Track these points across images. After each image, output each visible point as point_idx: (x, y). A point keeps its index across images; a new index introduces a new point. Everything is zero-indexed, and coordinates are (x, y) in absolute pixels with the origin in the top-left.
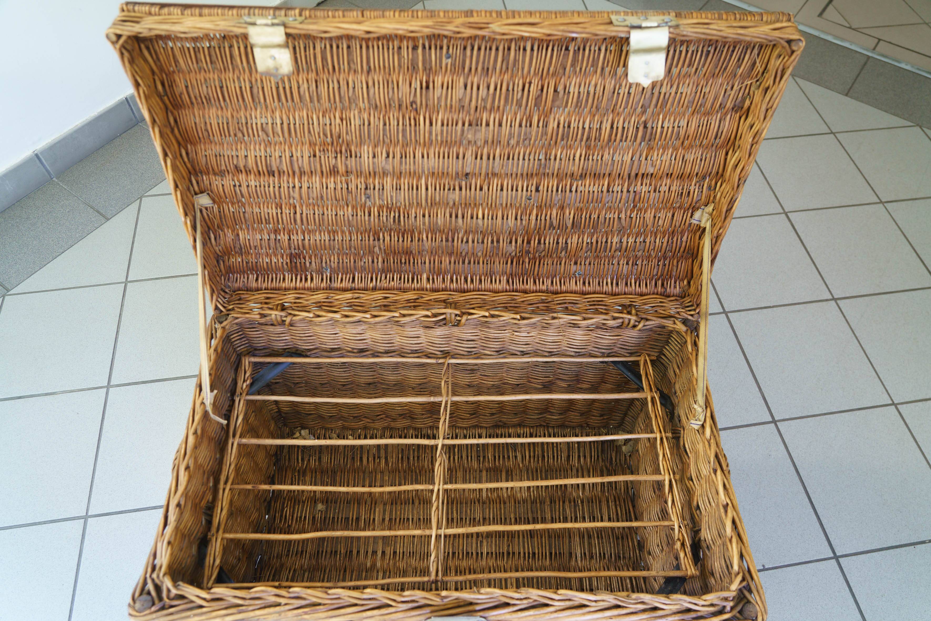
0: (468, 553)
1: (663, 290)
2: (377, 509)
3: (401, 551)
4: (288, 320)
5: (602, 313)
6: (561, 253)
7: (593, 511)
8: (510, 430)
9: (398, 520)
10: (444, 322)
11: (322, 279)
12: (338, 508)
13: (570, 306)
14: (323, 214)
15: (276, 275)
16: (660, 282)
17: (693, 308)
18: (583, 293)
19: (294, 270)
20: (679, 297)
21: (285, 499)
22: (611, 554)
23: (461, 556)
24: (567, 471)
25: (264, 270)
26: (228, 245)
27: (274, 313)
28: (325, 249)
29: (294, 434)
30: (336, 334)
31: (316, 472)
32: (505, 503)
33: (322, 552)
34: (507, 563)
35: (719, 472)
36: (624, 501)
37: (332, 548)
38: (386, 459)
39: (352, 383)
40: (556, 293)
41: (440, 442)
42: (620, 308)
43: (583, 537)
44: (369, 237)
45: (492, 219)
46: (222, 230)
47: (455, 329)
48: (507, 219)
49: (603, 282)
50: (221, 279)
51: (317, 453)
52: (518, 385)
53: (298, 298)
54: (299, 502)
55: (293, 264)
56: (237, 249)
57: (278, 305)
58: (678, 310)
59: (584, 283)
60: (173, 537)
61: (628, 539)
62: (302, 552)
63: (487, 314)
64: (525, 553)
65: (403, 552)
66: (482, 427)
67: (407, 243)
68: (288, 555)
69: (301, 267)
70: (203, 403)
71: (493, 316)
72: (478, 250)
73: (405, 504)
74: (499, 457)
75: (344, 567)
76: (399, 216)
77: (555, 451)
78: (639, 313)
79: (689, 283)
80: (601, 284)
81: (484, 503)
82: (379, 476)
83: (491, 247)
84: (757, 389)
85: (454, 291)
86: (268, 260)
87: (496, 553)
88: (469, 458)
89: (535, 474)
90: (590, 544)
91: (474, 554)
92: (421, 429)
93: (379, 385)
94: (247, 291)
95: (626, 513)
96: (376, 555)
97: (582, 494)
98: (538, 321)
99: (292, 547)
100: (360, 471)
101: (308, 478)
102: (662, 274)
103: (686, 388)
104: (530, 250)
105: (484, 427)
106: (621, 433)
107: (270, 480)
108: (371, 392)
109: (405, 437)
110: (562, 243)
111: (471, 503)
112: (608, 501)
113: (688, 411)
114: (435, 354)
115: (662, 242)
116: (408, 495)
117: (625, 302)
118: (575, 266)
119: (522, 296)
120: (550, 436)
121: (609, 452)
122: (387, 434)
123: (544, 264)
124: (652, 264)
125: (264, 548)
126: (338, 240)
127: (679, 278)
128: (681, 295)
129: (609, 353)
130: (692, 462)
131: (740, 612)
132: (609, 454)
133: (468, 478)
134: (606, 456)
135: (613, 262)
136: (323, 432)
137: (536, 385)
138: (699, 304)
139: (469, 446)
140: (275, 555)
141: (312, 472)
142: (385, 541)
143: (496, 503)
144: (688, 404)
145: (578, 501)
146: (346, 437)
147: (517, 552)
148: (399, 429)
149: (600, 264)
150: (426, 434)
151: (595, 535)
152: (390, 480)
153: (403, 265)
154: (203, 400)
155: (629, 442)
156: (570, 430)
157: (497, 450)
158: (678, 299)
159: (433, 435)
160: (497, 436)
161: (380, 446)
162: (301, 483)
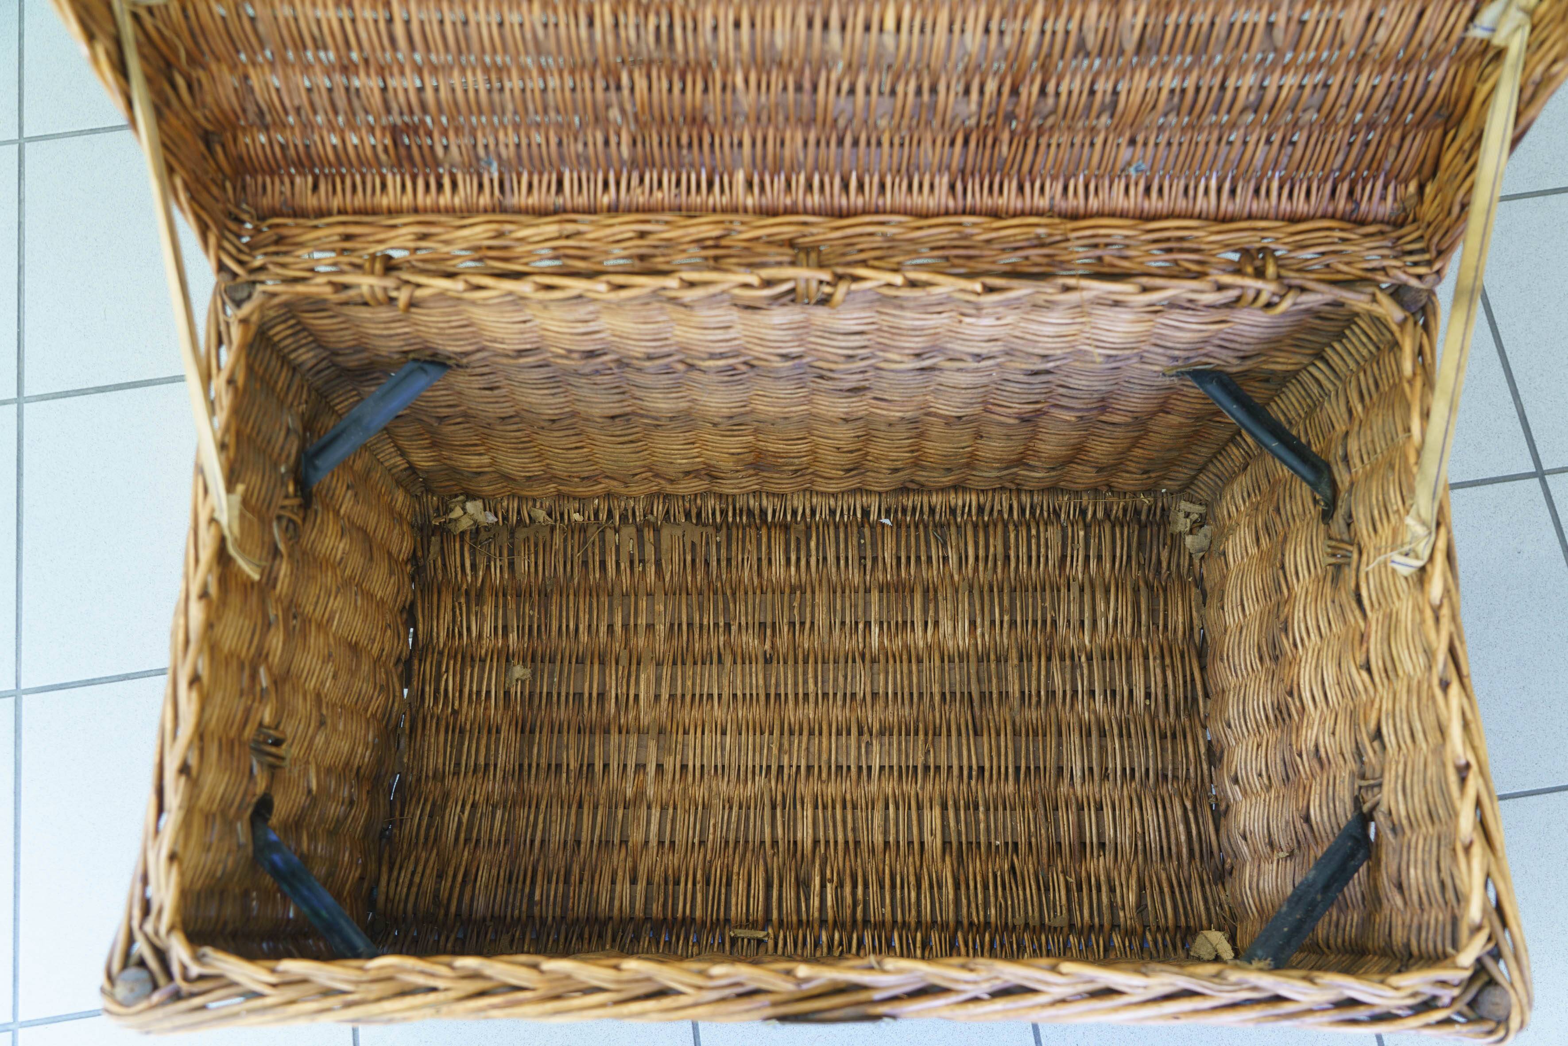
0: (839, 768)
1: (1349, 207)
2: (643, 676)
3: (698, 765)
4: (403, 296)
5: (1189, 273)
6: (1098, 117)
7: (1112, 679)
8: (934, 499)
9: (688, 698)
10: (792, 297)
11: (481, 186)
12: (557, 674)
13: (1108, 255)
14: (466, 23)
15: (363, 176)
16: (1345, 187)
17: (1427, 257)
18: (1143, 218)
19: (406, 164)
20: (1388, 223)
21: (441, 653)
22: (1147, 770)
23: (824, 775)
24: (1059, 590)
25: (330, 165)
26: (226, 106)
27: (365, 280)
28: (480, 112)
29: (452, 510)
30: (525, 322)
31: (505, 595)
32: (920, 661)
33: (530, 766)
34: (923, 788)
35: (1455, 688)
37: (550, 758)
38: (658, 563)
39: (574, 414)
40: (1074, 216)
42: (1235, 257)
43: (1089, 734)
44: (593, 80)
45: (922, 30)
46: (205, 67)
47: (818, 312)
48: (963, 31)
49: (1196, 188)
50: (224, 189)
51: (505, 552)
52: (960, 417)
53: (425, 237)
54: (473, 659)
55: (403, 152)
56: (251, 116)
57: (373, 257)
58: (1385, 262)
59: (1148, 190)
60: (181, 841)
61: (1185, 737)
62: (487, 765)
63: (898, 279)
64: (961, 768)
65: (702, 766)
66: (869, 492)
67: (694, 95)
68: (456, 773)
69: (422, 156)
70: (212, 520)
71: (912, 284)
72: (880, 111)
73: (703, 663)
74: (908, 558)
75: (577, 798)
76: (671, 26)
77: (1034, 547)
78: (1283, 272)
79: (1421, 188)
80: (1191, 192)
81: (874, 661)
82: (643, 604)
83: (915, 106)
84: (1509, 397)
85: (814, 213)
86: (335, 140)
87: (900, 767)
88: (842, 562)
89: (986, 598)
90: (1102, 749)
91: (854, 769)
92: (734, 496)
93: (637, 418)
94: (295, 216)
95: (1185, 682)
96: (646, 774)
97: (1091, 642)
99: (464, 757)
100: (601, 593)
101: (488, 609)
102: (1356, 168)
103: (1380, 456)
104: (1017, 111)
105: (875, 492)
106: (1185, 506)
107: (405, 616)
108: (618, 433)
109: (699, 515)
110: (1105, 92)
111: (847, 662)
112: (1146, 658)
113: (1380, 513)
114: (766, 360)
115: (1374, 87)
116: (709, 643)
117: (1250, 242)
118: (1131, 149)
119: (986, 226)
120: (1023, 510)
121: (1155, 547)
122: (659, 508)
123: (1049, 145)
124: (1332, 143)
125: (405, 760)
126: (512, 90)
127: (1397, 177)
128: (1396, 219)
129: (1188, 358)
130: (1376, 632)
131: (1472, 1004)
132: (1155, 551)
133: (838, 607)
134: (1147, 556)
135: (1232, 138)
136: (516, 505)
137: (1002, 419)
138: (1448, 248)
139: (842, 535)
140: (431, 774)
141: (497, 596)
142: (661, 743)
143: (901, 662)
144: (1380, 498)
145: (1080, 658)
146: (566, 517)
147: (944, 765)
148: (683, 497)
149: (1197, 143)
150: (745, 509)
151: (1114, 725)
152: (669, 612)
153: (685, 152)
154: (213, 510)
155: (1201, 526)
156: (1069, 499)
157: (903, 543)
158: (1387, 228)
159: (761, 510)
160: (904, 511)
161: (643, 536)
162: (473, 618)
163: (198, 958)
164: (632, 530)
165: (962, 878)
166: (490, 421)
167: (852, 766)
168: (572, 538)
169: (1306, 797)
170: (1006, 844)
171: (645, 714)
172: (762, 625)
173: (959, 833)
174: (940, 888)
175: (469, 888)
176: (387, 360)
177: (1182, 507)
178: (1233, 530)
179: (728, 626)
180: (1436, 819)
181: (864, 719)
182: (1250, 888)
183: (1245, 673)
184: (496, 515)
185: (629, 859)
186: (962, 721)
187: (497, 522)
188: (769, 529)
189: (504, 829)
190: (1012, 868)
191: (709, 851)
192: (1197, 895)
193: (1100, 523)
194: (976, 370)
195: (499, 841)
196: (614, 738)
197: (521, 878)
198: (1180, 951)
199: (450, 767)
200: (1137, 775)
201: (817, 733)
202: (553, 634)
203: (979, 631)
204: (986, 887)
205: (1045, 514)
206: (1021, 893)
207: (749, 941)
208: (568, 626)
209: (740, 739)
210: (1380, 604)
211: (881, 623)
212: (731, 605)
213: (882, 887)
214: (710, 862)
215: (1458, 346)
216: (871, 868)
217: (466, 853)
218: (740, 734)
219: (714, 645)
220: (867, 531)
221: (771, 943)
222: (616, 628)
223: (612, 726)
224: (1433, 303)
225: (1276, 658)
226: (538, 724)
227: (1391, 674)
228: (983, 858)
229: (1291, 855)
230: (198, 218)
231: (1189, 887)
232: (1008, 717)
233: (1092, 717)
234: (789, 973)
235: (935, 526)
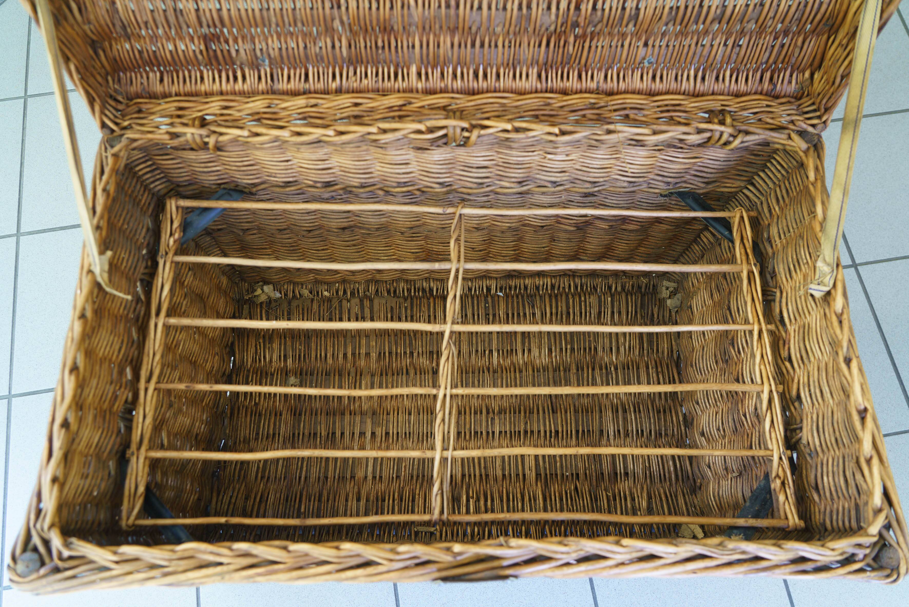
0: (476, 433)
1: (771, 87)
2: (363, 382)
3: (395, 432)
4: (212, 141)
5: (679, 123)
6: (627, 26)
8: (527, 281)
10: (444, 140)
11: (260, 78)
12: (314, 381)
13: (632, 114)
15: (190, 72)
16: (768, 74)
17: (818, 114)
18: (651, 94)
19: (214, 62)
20: (792, 97)
21: (249, 371)
22: (650, 431)
23: (468, 437)
25: (169, 64)
26: (103, 22)
27: (189, 131)
28: (257, 26)
29: (255, 290)
30: (287, 161)
31: (285, 338)
32: (521, 371)
33: (299, 434)
35: (854, 363)
36: (668, 367)
37: (310, 430)
38: (372, 319)
39: (320, 227)
40: (610, 93)
41: (447, 328)
42: (707, 115)
43: (617, 411)
47: (461, 152)
49: (682, 76)
50: (106, 80)
51: (286, 314)
52: (542, 227)
53: (226, 108)
54: (267, 374)
55: (211, 53)
56: (119, 29)
57: (194, 119)
58: (794, 118)
59: (654, 77)
60: (61, 470)
61: (671, 412)
62: (274, 434)
63: (509, 127)
64: (545, 432)
65: (398, 433)
67: (385, 11)
68: (257, 439)
69: (224, 57)
70: (90, 272)
71: (517, 130)
72: (497, 21)
73: (398, 374)
74: (513, 315)
77: (583, 307)
78: (735, 123)
79: (812, 75)
80: (679, 78)
81: (495, 372)
82: (364, 341)
83: (518, 17)
85: (458, 93)
86: (171, 47)
87: (511, 432)
88: (476, 317)
90: (625, 419)
91: (484, 433)
92: (414, 281)
93: (357, 230)
94: (150, 98)
95: (670, 381)
96: (365, 438)
97: (616, 359)
98: (585, 137)
99: (261, 430)
100: (339, 336)
101: (275, 346)
102: (775, 62)
103: (792, 234)
104: (579, 20)
105: (494, 278)
106: (666, 283)
107: (228, 349)
108: (347, 239)
109: (395, 292)
110: (631, 9)
111: (479, 373)
112: (647, 368)
113: (794, 266)
114: (431, 187)
115: (790, 6)
116: (401, 363)
117: (715, 107)
118: (645, 49)
119: (560, 99)
120: (576, 287)
121: (650, 306)
122: (372, 288)
123: (597, 47)
124: (763, 44)
125: (227, 432)
126: (274, 10)
127: (798, 69)
128: (797, 95)
129: (677, 183)
130: (794, 337)
131: (875, 559)
132: (650, 309)
133: (474, 342)
134: (646, 312)
135: (704, 43)
136: (292, 288)
137: (567, 227)
138: (831, 107)
139: (475, 302)
140: (242, 440)
141: (280, 338)
142: (374, 420)
143: (510, 372)
144: (795, 257)
145: (610, 368)
146: (320, 294)
147: (536, 430)
148: (386, 281)
149: (684, 46)
150: (421, 288)
151: (631, 406)
152: (378, 346)
153: (380, 51)
154: (90, 265)
155: (675, 295)
156: (602, 280)
157: (510, 306)
158: (793, 100)
159: (430, 289)
160: (510, 288)
161: (363, 304)
162: (267, 351)
163: (67, 545)
164: (357, 300)
165: (547, 494)
166: (273, 232)
167: (484, 432)
168: (324, 305)
169: (749, 440)
170: (572, 474)
171: (365, 403)
172: (431, 353)
173: (545, 469)
174: (535, 500)
175: (263, 505)
176: (208, 190)
177: (664, 284)
178: (695, 293)
179: (412, 353)
180: (841, 445)
181: (490, 405)
182: (714, 497)
183: (706, 372)
184: (281, 293)
185: (356, 487)
186: (545, 405)
187: (281, 297)
188: (434, 299)
189: (284, 470)
190: (576, 488)
191: (402, 482)
192: (681, 501)
193: (619, 294)
194: (553, 193)
195: (281, 477)
196: (347, 417)
197: (293, 499)
198: (673, 534)
199: (253, 436)
200: (645, 433)
201: (463, 413)
202: (312, 359)
203: (554, 354)
204: (561, 500)
205: (589, 289)
206: (581, 502)
207: (426, 533)
208: (321, 355)
209: (419, 417)
210: (796, 319)
211: (499, 351)
212: (414, 342)
213: (502, 501)
214: (403, 488)
215: (848, 155)
216: (495, 490)
217: (262, 485)
218: (419, 414)
219: (404, 364)
220: (489, 299)
221: (438, 534)
222: (348, 355)
223: (346, 411)
224: (821, 142)
225: (727, 361)
226: (304, 410)
227: (806, 360)
228: (559, 483)
229: (740, 474)
230: (87, 93)
231: (676, 496)
232: (571, 402)
233: (619, 401)
234: (448, 549)
235: (528, 296)
